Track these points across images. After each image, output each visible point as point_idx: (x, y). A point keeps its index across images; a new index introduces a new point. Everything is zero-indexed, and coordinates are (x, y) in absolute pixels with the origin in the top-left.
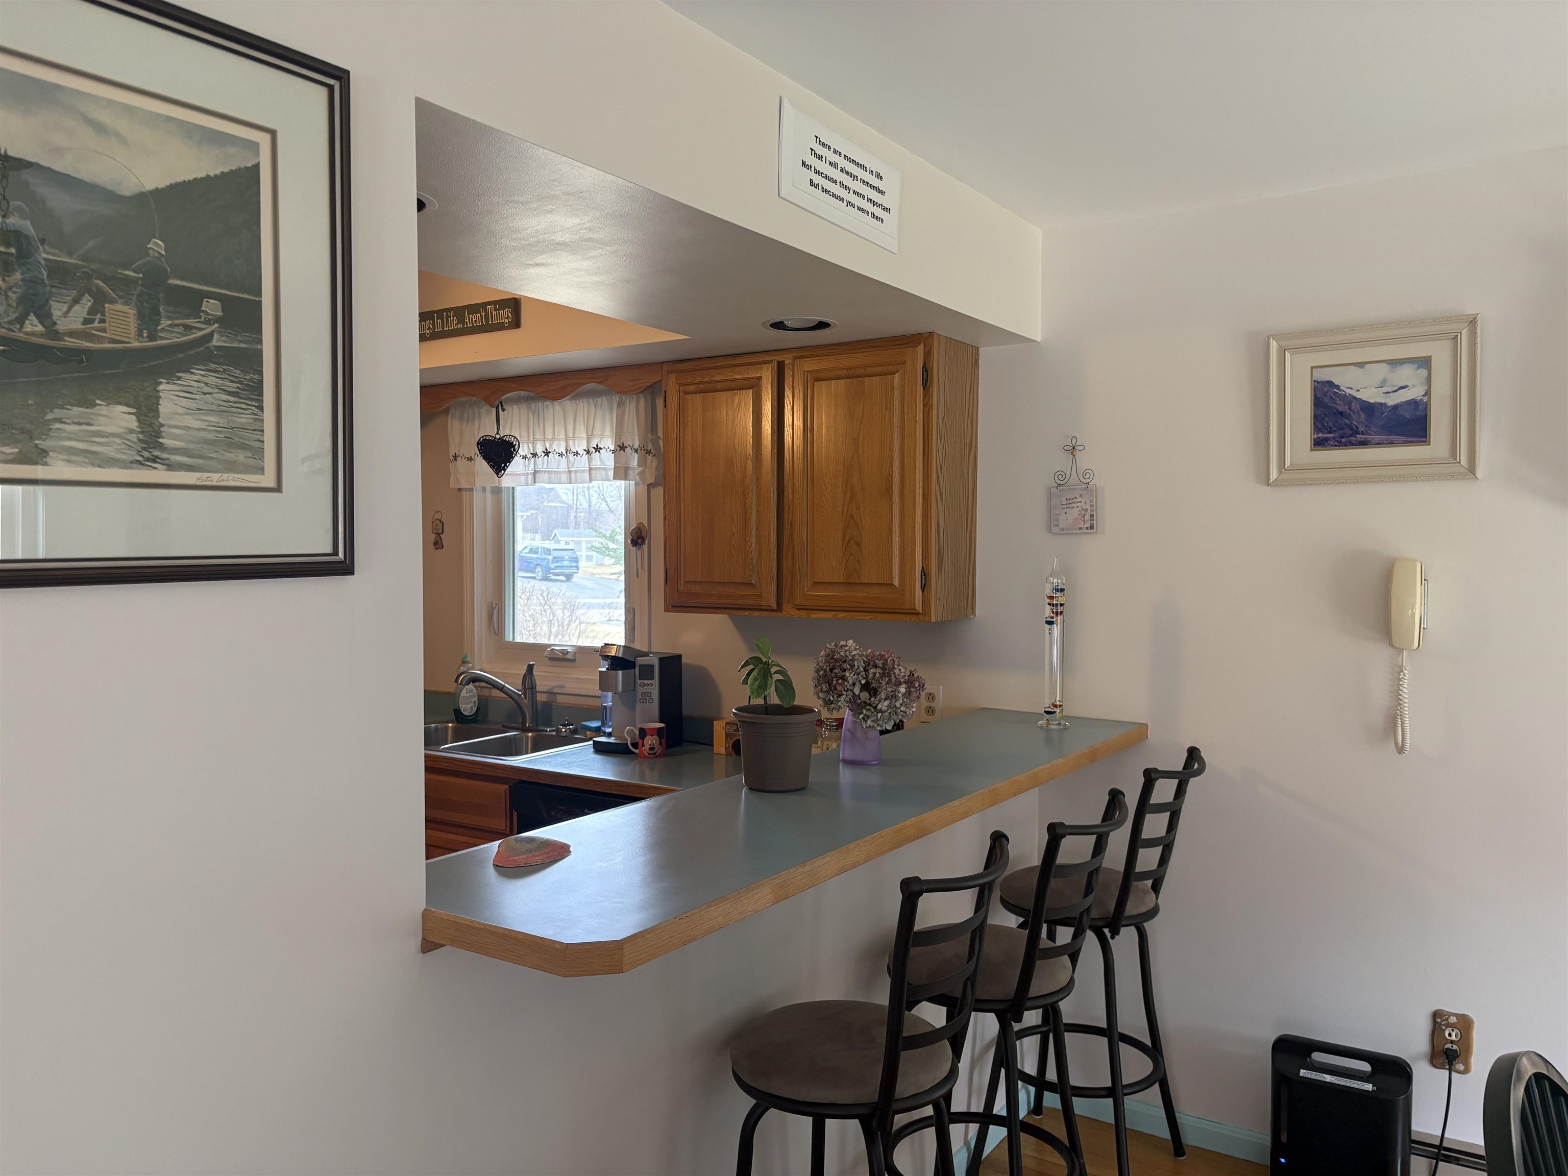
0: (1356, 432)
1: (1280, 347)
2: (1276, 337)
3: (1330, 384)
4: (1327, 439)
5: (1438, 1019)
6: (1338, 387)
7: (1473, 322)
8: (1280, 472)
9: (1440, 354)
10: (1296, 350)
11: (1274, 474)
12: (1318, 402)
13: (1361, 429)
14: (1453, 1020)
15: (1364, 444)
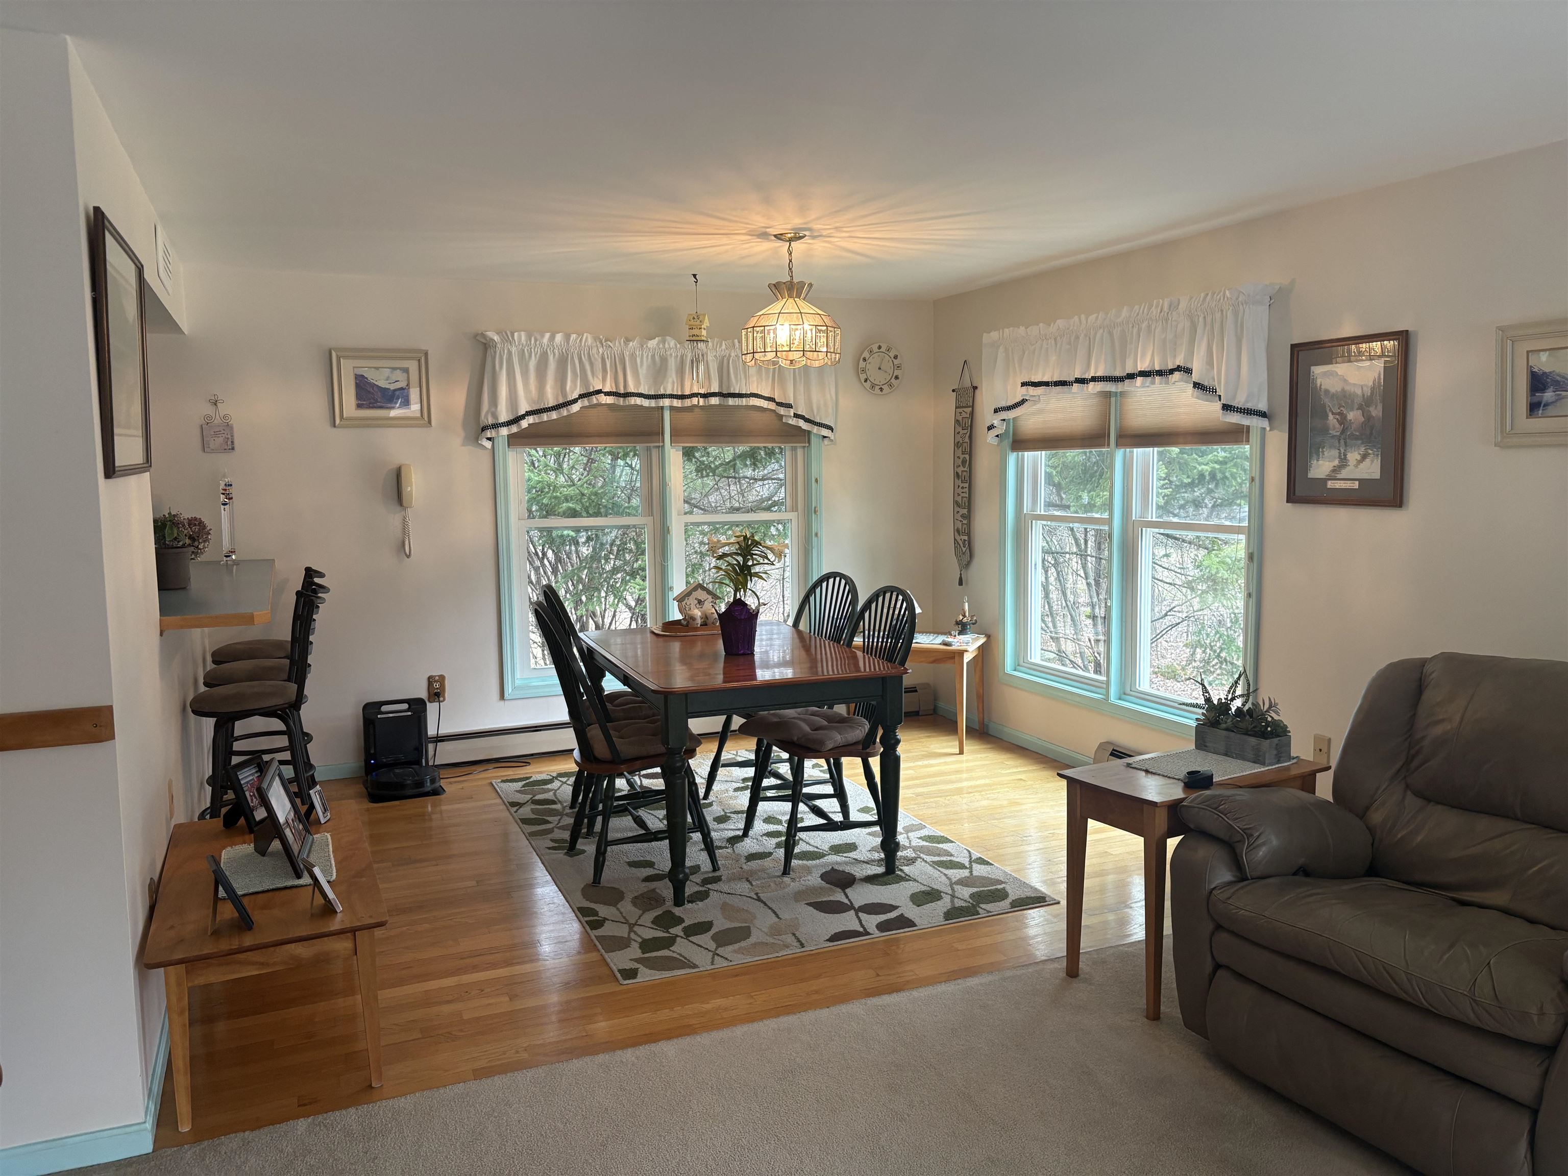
0: (377, 401)
1: (337, 356)
2: (336, 350)
3: (363, 376)
4: (363, 404)
5: (430, 680)
6: (367, 378)
7: (426, 354)
8: (341, 420)
9: (413, 366)
10: (345, 357)
11: (338, 421)
12: (358, 386)
13: (379, 400)
14: (437, 678)
15: (381, 407)
